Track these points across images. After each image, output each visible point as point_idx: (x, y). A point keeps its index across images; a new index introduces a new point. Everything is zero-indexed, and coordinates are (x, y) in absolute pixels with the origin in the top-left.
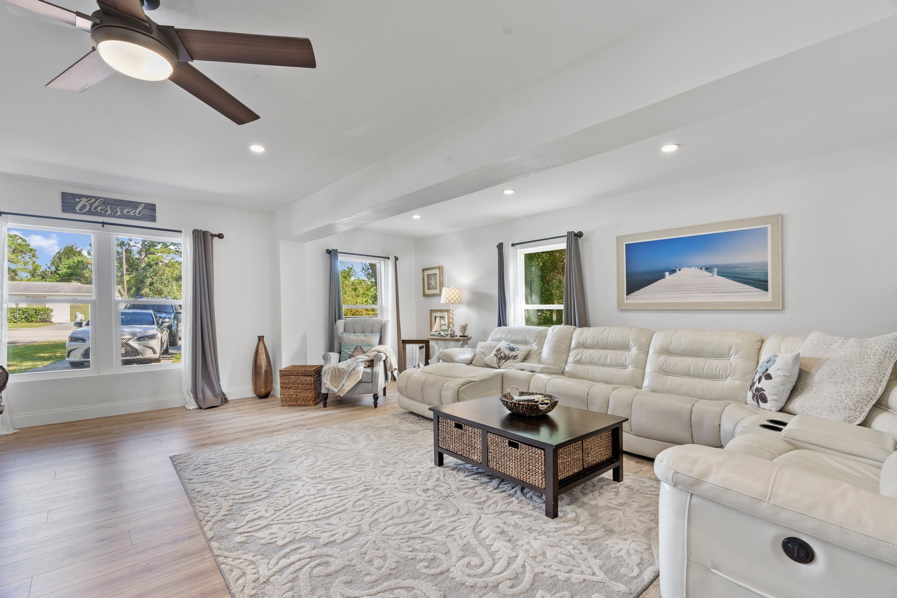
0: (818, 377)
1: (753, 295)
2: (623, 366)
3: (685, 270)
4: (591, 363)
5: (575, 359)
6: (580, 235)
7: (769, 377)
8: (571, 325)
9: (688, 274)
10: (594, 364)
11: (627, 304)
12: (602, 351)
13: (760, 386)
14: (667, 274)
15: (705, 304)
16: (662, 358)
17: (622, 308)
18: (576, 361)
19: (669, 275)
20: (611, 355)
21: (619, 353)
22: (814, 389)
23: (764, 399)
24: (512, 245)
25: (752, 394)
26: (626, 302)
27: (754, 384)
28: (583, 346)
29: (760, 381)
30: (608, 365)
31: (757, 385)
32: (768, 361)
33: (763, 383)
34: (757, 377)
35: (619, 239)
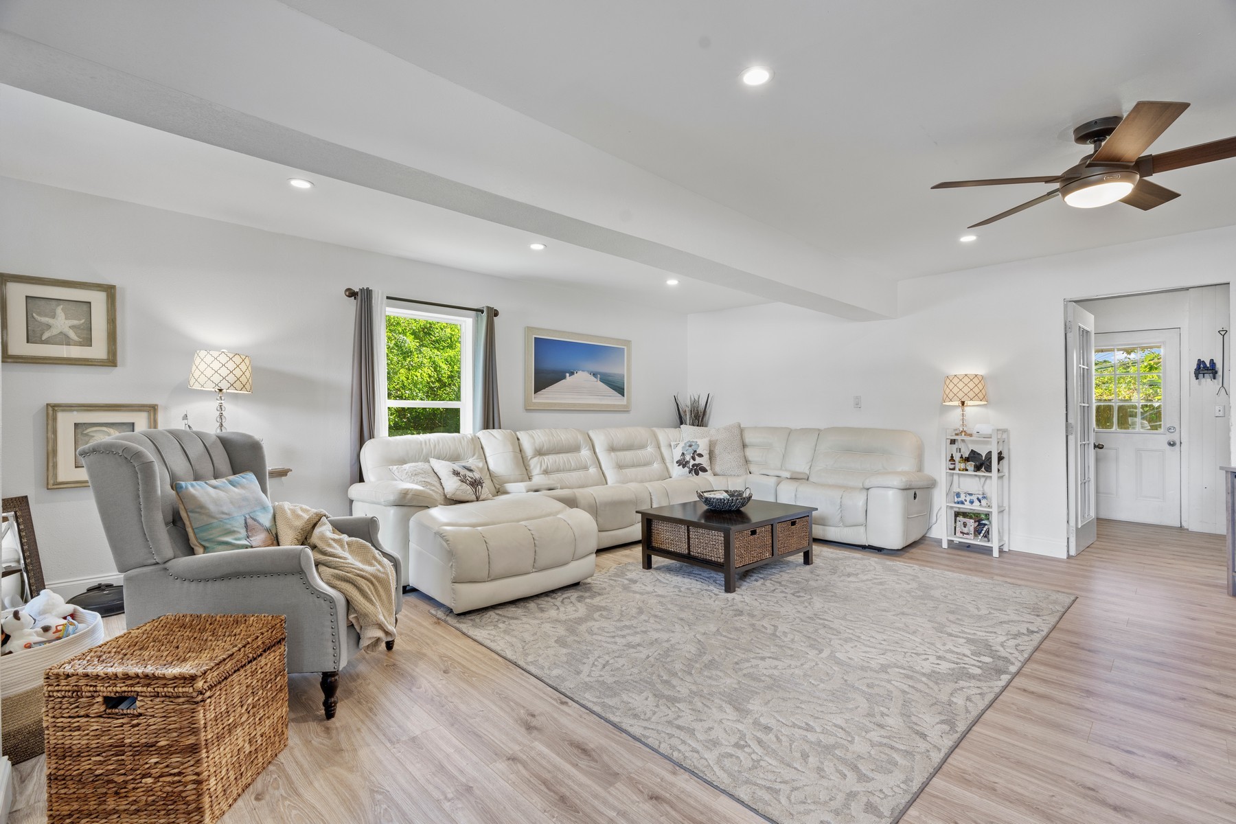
0: (717, 451)
1: (613, 399)
2: (585, 468)
3: (580, 373)
4: (558, 470)
6: (496, 314)
7: (700, 455)
9: (583, 378)
11: (535, 403)
13: (696, 462)
14: (568, 375)
15: (593, 405)
16: (611, 455)
17: (528, 407)
19: (570, 376)
20: (571, 459)
21: (576, 456)
22: (718, 459)
23: (704, 470)
24: (388, 298)
25: (686, 469)
26: (534, 401)
27: (688, 462)
28: (540, 453)
29: (694, 459)
30: (574, 470)
31: (692, 462)
32: (690, 446)
33: (698, 460)
34: (688, 458)
35: (529, 329)
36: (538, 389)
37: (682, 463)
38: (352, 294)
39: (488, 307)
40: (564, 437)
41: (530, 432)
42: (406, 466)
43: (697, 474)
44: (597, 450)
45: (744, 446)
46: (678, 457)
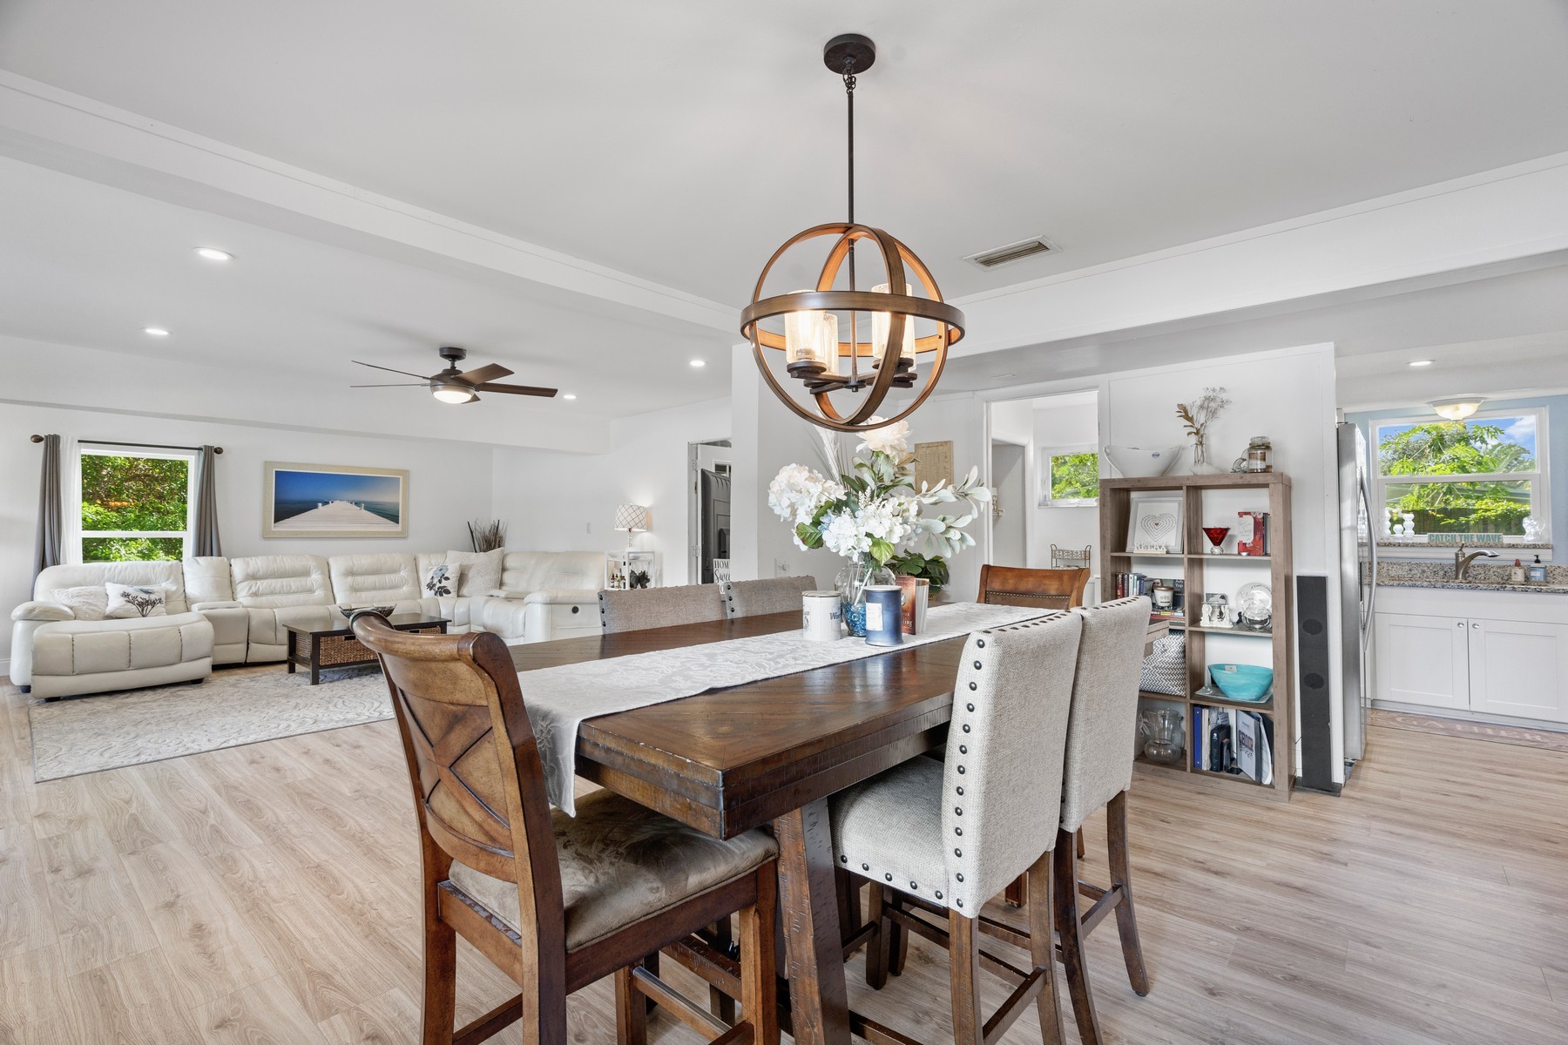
0: (471, 574)
1: (386, 526)
2: (311, 591)
3: (337, 503)
4: (272, 593)
5: (251, 592)
6: (219, 451)
7: (447, 579)
8: (212, 555)
9: (340, 507)
10: (276, 593)
11: (274, 532)
12: (280, 580)
13: (442, 585)
14: (320, 504)
15: (354, 532)
16: (350, 579)
17: (267, 536)
18: (253, 593)
19: (323, 505)
20: (294, 583)
21: (303, 580)
23: (448, 592)
24: (79, 441)
25: (433, 592)
26: (273, 529)
27: (434, 585)
28: (253, 577)
29: (440, 581)
30: (294, 592)
31: (438, 585)
32: (441, 570)
33: (444, 583)
34: (436, 581)
35: (267, 464)
36: (278, 518)
37: (431, 586)
38: (38, 439)
39: (206, 446)
40: (288, 563)
41: (246, 559)
42: (71, 589)
43: (441, 595)
44: (333, 575)
45: (504, 569)
46: (428, 581)
